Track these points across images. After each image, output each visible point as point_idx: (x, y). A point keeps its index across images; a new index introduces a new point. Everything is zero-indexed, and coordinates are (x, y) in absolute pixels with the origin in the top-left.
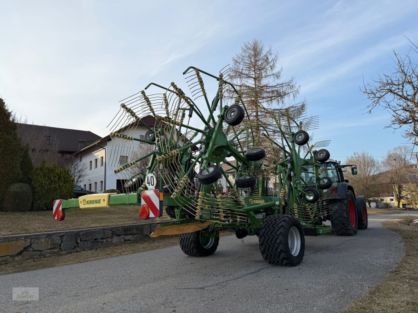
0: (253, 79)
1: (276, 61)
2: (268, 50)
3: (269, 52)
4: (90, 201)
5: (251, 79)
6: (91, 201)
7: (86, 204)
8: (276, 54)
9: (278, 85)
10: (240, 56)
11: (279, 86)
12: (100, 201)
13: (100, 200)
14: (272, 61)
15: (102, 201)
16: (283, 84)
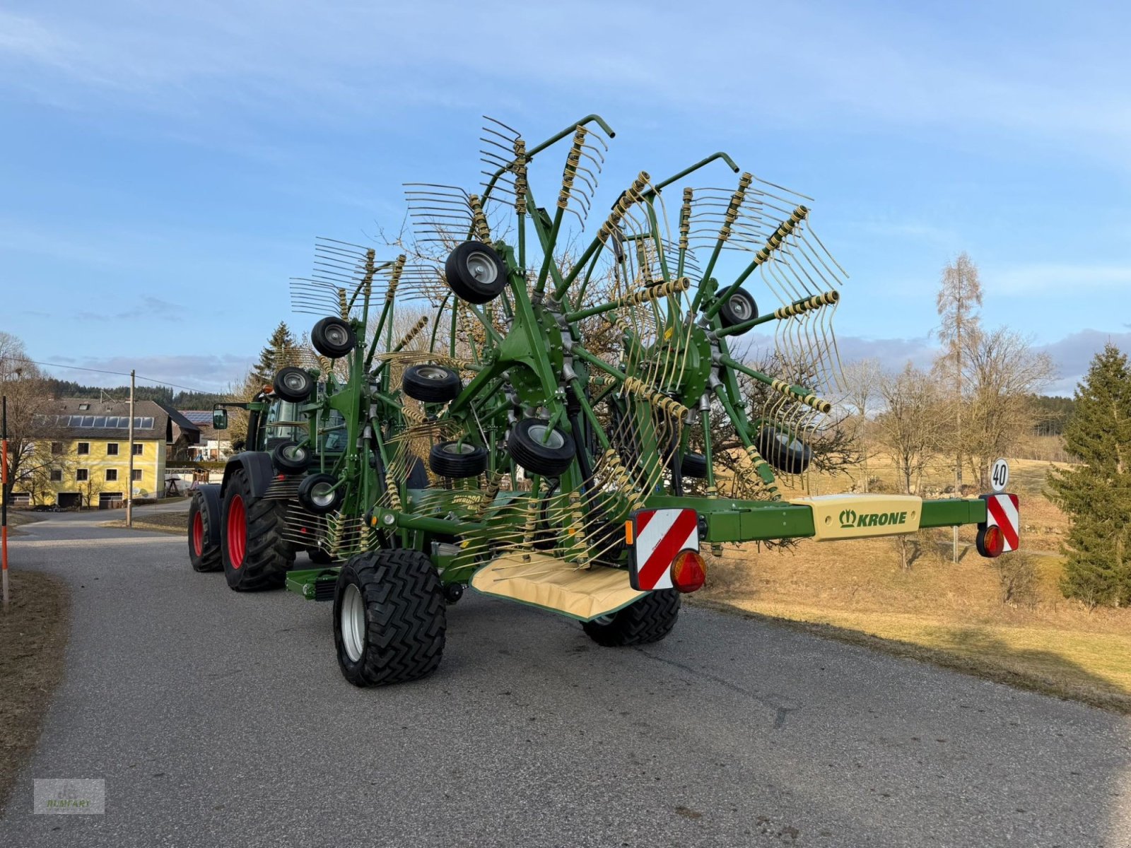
4: (872, 516)
6: (876, 516)
7: (856, 524)
12: (904, 518)
13: (905, 513)
15: (908, 517)
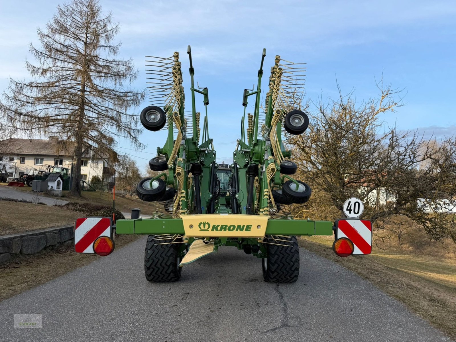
0: (83, 43)
1: (116, 32)
2: (108, 16)
3: (108, 18)
5: (80, 41)
7: (210, 229)
8: (117, 24)
9: (114, 61)
10: (69, 7)
11: (114, 63)
12: (251, 228)
14: (111, 31)
16: (119, 62)
